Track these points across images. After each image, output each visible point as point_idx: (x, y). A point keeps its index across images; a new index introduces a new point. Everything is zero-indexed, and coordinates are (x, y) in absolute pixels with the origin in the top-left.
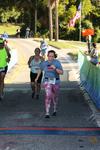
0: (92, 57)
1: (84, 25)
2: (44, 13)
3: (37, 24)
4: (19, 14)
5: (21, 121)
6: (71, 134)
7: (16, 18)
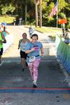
0: (65, 39)
1: (60, 16)
2: (31, 8)
3: (27, 15)
4: (14, 9)
5: (16, 83)
6: (51, 92)
7: (12, 11)
